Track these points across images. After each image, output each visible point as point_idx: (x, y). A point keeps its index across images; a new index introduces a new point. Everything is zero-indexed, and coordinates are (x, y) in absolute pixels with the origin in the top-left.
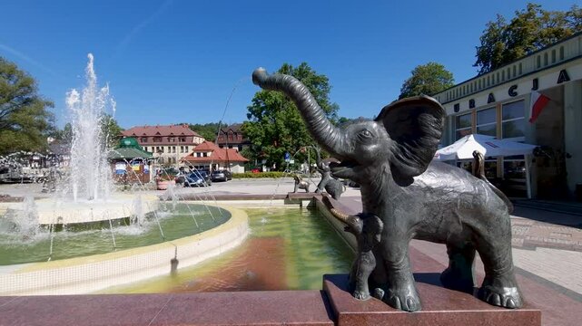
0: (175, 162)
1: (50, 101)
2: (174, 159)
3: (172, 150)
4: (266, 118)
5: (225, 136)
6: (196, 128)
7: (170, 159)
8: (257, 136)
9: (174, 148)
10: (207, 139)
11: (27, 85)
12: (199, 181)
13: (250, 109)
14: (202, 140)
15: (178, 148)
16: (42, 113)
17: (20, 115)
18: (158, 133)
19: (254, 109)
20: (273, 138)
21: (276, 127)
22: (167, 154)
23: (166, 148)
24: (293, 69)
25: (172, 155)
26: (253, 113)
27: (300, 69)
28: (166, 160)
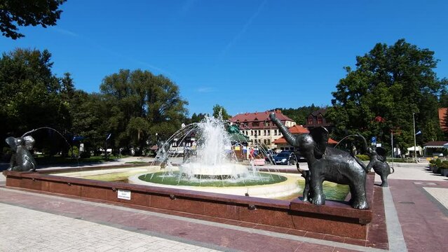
0: (269, 144)
1: (187, 101)
2: (269, 140)
3: (267, 134)
4: (351, 103)
5: (315, 120)
6: (289, 113)
7: (265, 141)
8: (341, 120)
9: (269, 131)
10: (299, 123)
11: (174, 90)
12: (284, 160)
13: (335, 94)
14: (293, 123)
15: (272, 131)
16: (182, 109)
17: (171, 111)
18: (256, 119)
19: (339, 95)
20: (358, 122)
21: (361, 111)
22: (262, 136)
23: (262, 131)
24: (388, 47)
25: (266, 137)
26: (338, 98)
27: (396, 46)
28: (262, 142)
